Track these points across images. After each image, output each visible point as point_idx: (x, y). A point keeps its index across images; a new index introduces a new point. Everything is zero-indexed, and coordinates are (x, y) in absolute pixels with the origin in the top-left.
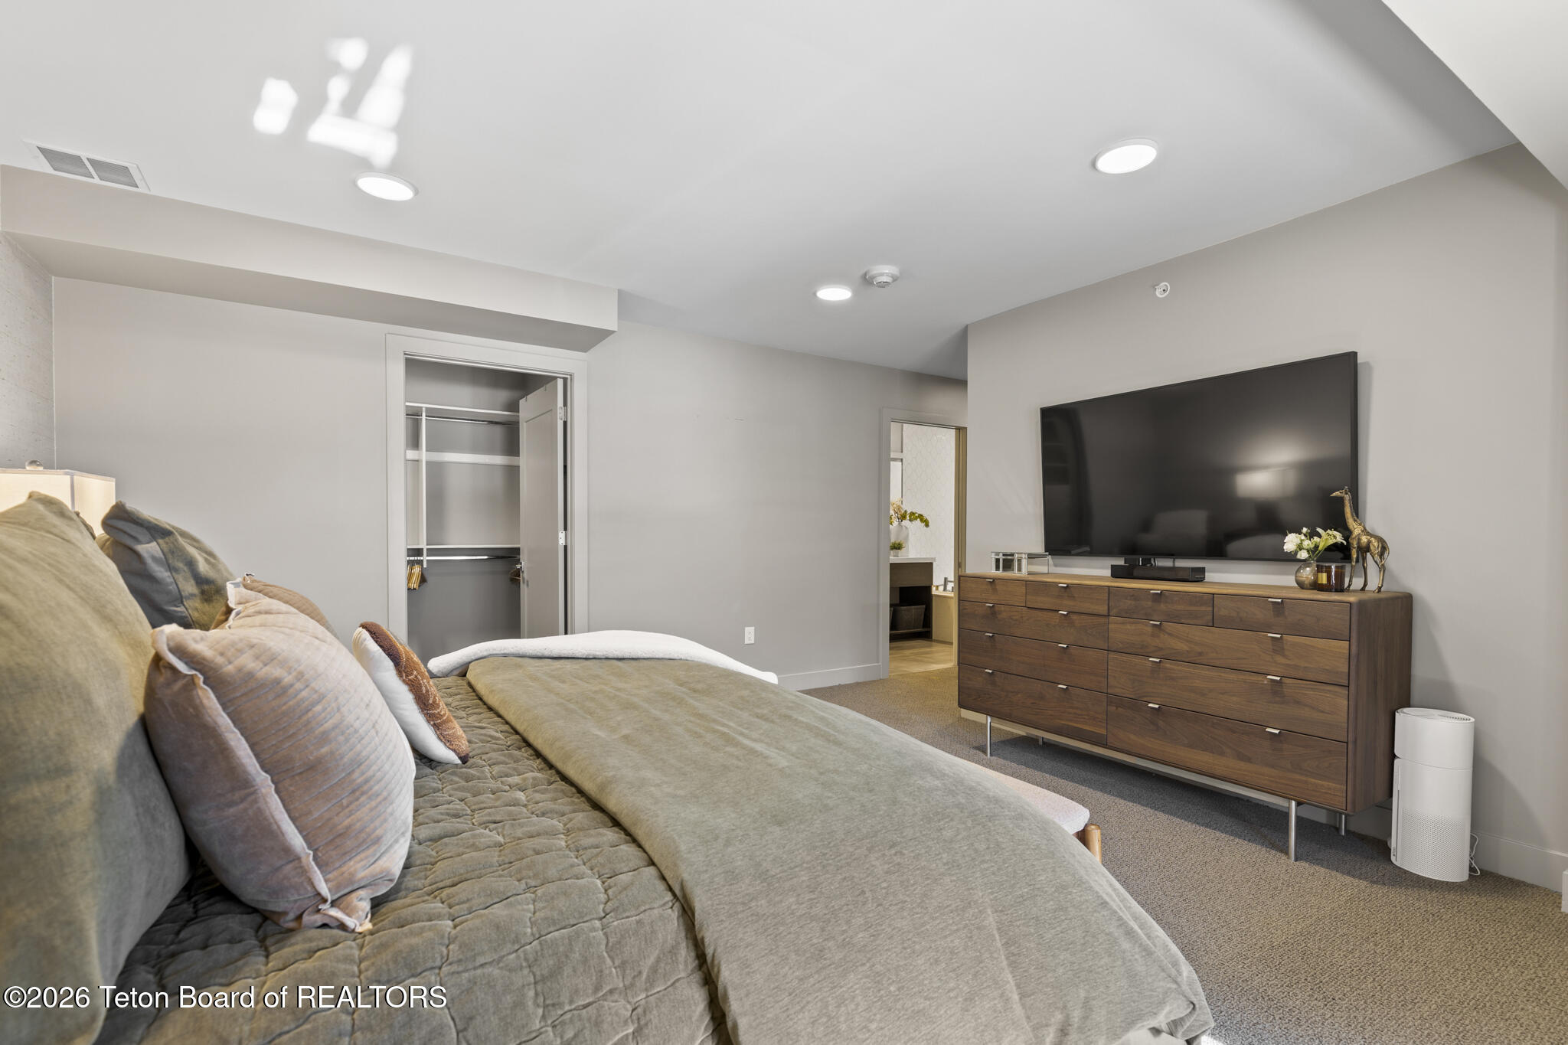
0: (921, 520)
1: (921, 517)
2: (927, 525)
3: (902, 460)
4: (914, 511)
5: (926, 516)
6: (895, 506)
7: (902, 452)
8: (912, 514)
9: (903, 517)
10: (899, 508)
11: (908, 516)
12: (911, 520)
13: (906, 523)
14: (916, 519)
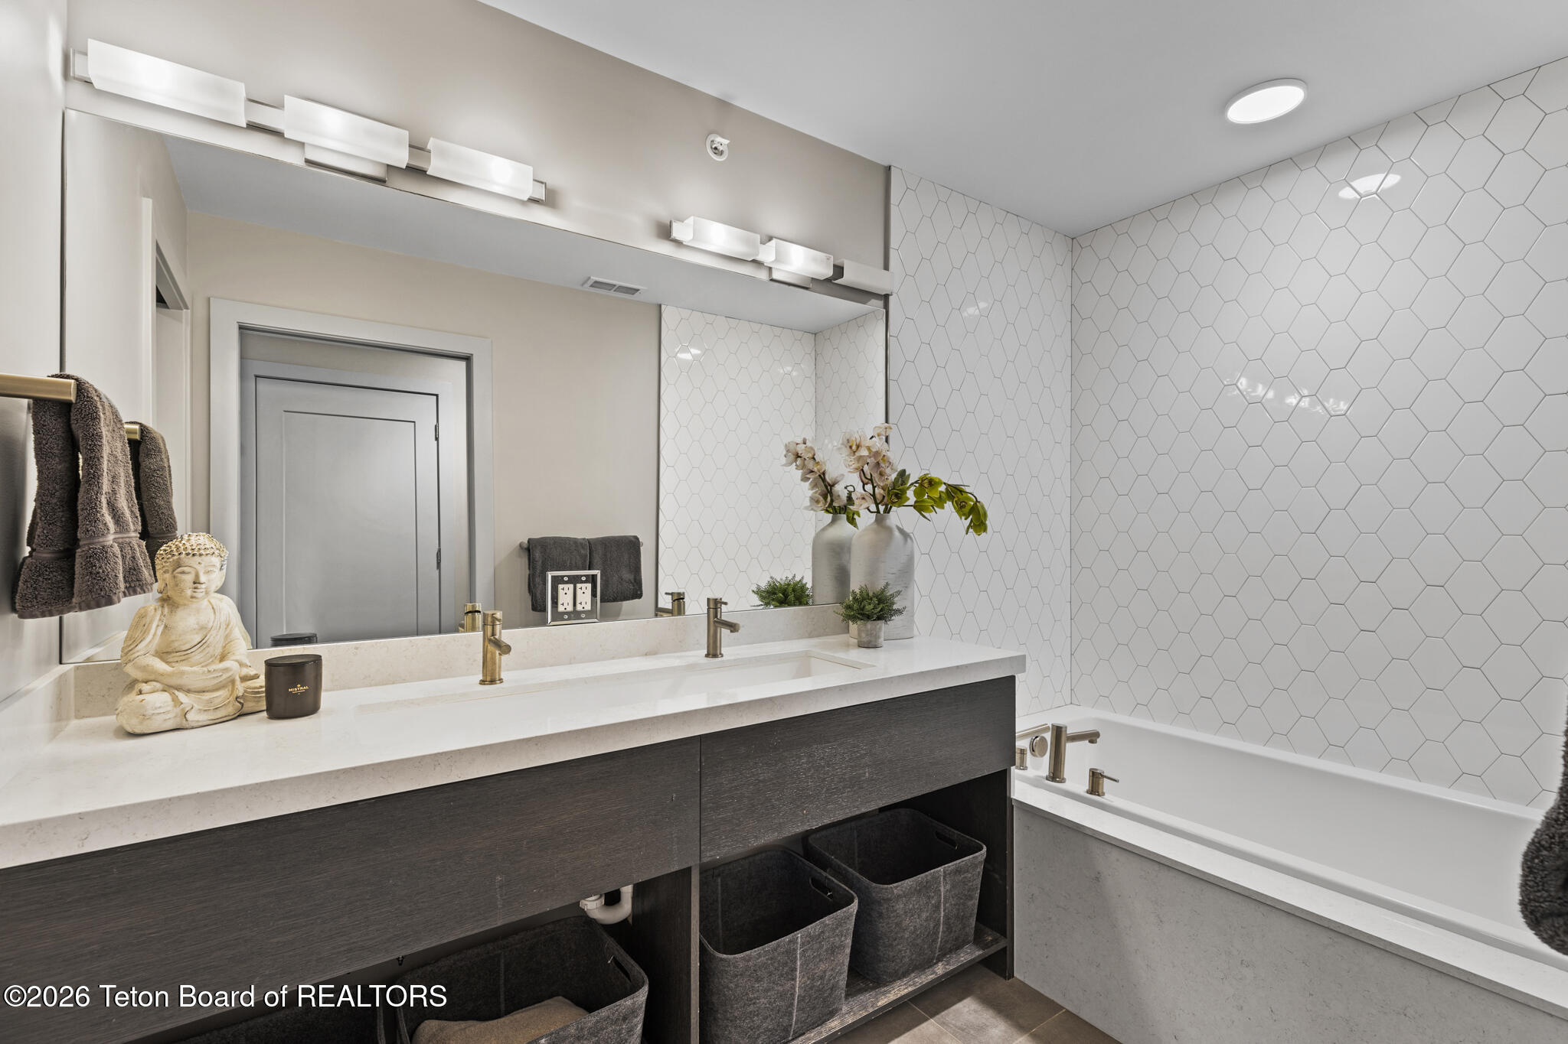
0: (961, 507)
1: (955, 493)
2: (977, 518)
3: (886, 298)
4: (934, 475)
5: (978, 490)
6: (864, 452)
7: (886, 267)
8: (928, 483)
9: (894, 495)
10: (879, 461)
11: (910, 494)
12: (919, 507)
13: (902, 516)
14: (939, 502)
